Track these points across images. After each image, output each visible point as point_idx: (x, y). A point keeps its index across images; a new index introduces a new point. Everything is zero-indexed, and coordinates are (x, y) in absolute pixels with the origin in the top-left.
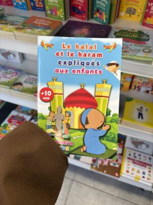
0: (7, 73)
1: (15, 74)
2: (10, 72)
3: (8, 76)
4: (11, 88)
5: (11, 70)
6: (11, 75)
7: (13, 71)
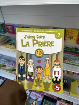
0: (10, 64)
2: (11, 63)
3: (10, 66)
4: (11, 72)
5: (12, 63)
6: (12, 65)
7: (13, 63)
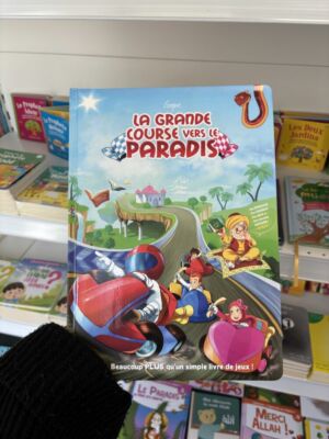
0: (37, 275)
1: (55, 276)
3: (42, 281)
6: (48, 279)
